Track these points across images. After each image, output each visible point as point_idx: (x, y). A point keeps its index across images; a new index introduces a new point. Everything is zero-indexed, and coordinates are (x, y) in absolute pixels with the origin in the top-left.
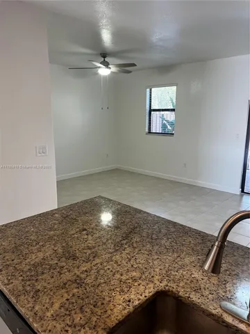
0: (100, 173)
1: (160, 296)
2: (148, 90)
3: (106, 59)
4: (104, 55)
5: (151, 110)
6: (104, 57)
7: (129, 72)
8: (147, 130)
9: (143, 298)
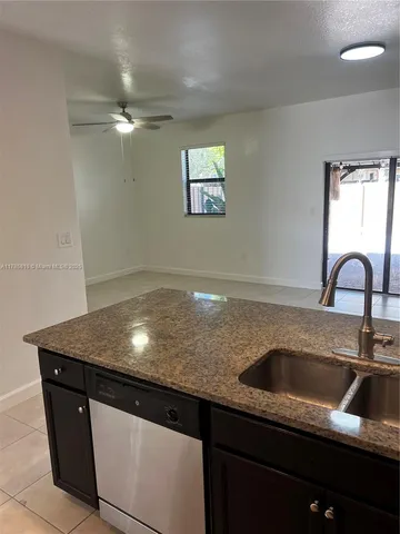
0: (118, 279)
1: (275, 354)
2: (183, 152)
3: (126, 111)
4: (123, 105)
5: (189, 182)
6: (124, 107)
7: (157, 128)
8: (186, 211)
9: (260, 356)
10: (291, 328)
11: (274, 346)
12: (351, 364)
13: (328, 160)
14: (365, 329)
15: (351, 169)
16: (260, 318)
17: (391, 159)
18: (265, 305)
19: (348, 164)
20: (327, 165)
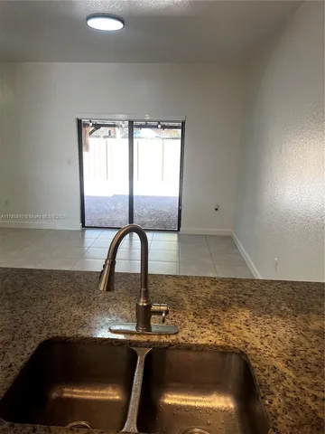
9: (26, 357)
10: (61, 303)
11: (44, 336)
12: (130, 343)
13: (79, 117)
14: (142, 303)
15: (97, 126)
16: (25, 293)
17: (130, 122)
18: (31, 271)
19: (94, 121)
20: (79, 122)
